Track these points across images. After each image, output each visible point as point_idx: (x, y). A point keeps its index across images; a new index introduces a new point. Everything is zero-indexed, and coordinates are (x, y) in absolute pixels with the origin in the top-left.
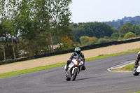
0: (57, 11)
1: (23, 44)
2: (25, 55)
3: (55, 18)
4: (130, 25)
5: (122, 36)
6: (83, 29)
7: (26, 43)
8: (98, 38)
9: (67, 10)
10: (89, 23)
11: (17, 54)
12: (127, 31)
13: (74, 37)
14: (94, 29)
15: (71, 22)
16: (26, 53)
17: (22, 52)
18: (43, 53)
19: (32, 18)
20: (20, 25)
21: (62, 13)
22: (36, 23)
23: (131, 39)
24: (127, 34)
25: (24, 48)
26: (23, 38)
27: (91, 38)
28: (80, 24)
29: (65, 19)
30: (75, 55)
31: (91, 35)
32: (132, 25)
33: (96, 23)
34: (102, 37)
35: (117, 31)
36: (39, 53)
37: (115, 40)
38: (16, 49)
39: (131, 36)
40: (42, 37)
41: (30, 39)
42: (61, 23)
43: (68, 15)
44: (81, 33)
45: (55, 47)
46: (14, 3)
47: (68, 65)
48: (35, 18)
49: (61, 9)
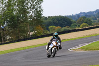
0: (33, 8)
1: (9, 31)
2: (10, 39)
3: (31, 13)
4: (84, 18)
5: (79, 26)
6: (51, 21)
7: (11, 31)
8: (62, 27)
9: (40, 7)
10: (55, 17)
11: (4, 38)
12: (82, 22)
14: (59, 21)
15: (42, 16)
16: (11, 38)
17: (8, 37)
18: (23, 38)
19: (15, 13)
20: (7, 18)
21: (36, 9)
22: (18, 17)
23: (85, 28)
24: (82, 24)
25: (9, 34)
26: (9, 28)
28: (49, 17)
29: (39, 13)
30: (54, 38)
32: (85, 18)
34: (65, 27)
35: (75, 22)
36: (20, 38)
37: (74, 29)
38: (4, 35)
39: (85, 26)
40: (22, 27)
41: (13, 28)
42: (36, 17)
43: (40, 11)
44: (50, 24)
45: (32, 33)
46: (3, 3)
47: (49, 46)
48: (17, 13)
49: (36, 7)
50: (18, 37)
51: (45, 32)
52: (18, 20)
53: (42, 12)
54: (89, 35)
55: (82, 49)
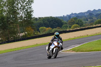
0: (23, 9)
3: (22, 14)
4: (75, 19)
5: (70, 27)
6: (42, 22)
8: (53, 28)
9: (30, 8)
10: (46, 18)
12: (73, 23)
13: (35, 27)
14: (50, 22)
15: (33, 17)
18: (13, 39)
19: (4, 14)
21: (27, 10)
22: (8, 18)
23: (76, 29)
24: (73, 26)
27: (47, 28)
28: (40, 18)
29: (29, 14)
30: (55, 38)
31: (47, 26)
32: (77, 19)
33: (51, 17)
34: (55, 28)
35: (66, 23)
36: (10, 39)
37: (65, 30)
40: (11, 28)
41: (3, 29)
42: (26, 18)
43: (31, 12)
44: (41, 25)
45: (22, 34)
47: (49, 47)
48: (7, 14)
49: (26, 7)
50: (8, 39)
51: (36, 33)
52: (8, 21)
53: (32, 13)
54: (81, 36)
55: (73, 50)
